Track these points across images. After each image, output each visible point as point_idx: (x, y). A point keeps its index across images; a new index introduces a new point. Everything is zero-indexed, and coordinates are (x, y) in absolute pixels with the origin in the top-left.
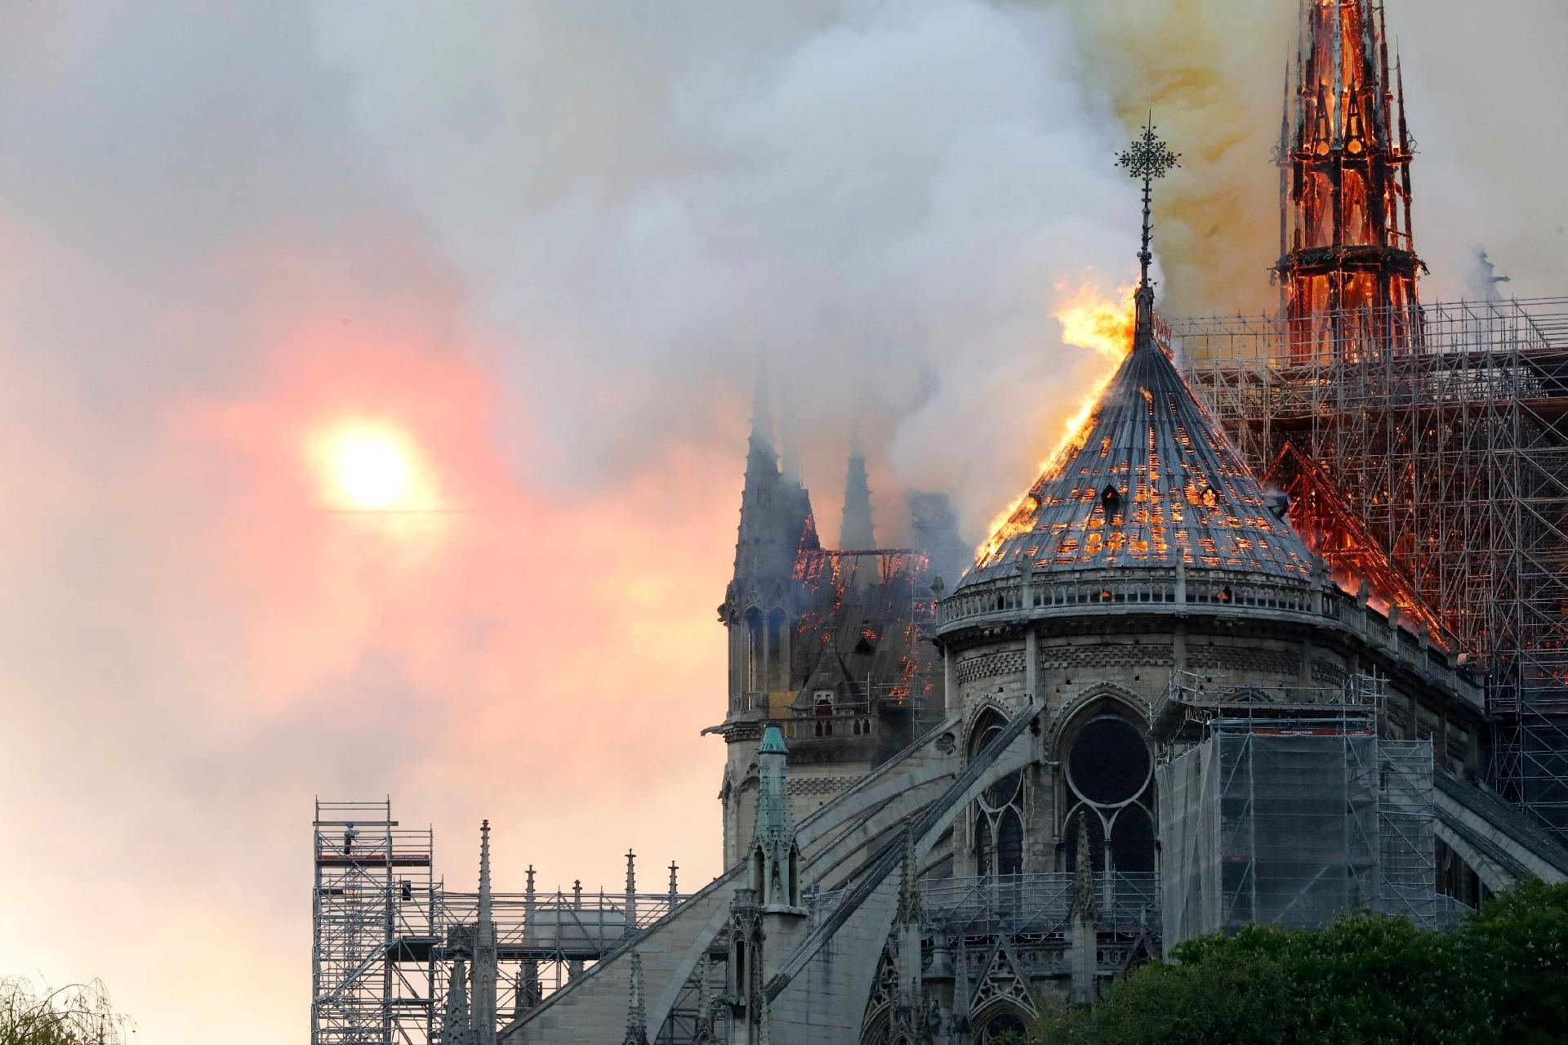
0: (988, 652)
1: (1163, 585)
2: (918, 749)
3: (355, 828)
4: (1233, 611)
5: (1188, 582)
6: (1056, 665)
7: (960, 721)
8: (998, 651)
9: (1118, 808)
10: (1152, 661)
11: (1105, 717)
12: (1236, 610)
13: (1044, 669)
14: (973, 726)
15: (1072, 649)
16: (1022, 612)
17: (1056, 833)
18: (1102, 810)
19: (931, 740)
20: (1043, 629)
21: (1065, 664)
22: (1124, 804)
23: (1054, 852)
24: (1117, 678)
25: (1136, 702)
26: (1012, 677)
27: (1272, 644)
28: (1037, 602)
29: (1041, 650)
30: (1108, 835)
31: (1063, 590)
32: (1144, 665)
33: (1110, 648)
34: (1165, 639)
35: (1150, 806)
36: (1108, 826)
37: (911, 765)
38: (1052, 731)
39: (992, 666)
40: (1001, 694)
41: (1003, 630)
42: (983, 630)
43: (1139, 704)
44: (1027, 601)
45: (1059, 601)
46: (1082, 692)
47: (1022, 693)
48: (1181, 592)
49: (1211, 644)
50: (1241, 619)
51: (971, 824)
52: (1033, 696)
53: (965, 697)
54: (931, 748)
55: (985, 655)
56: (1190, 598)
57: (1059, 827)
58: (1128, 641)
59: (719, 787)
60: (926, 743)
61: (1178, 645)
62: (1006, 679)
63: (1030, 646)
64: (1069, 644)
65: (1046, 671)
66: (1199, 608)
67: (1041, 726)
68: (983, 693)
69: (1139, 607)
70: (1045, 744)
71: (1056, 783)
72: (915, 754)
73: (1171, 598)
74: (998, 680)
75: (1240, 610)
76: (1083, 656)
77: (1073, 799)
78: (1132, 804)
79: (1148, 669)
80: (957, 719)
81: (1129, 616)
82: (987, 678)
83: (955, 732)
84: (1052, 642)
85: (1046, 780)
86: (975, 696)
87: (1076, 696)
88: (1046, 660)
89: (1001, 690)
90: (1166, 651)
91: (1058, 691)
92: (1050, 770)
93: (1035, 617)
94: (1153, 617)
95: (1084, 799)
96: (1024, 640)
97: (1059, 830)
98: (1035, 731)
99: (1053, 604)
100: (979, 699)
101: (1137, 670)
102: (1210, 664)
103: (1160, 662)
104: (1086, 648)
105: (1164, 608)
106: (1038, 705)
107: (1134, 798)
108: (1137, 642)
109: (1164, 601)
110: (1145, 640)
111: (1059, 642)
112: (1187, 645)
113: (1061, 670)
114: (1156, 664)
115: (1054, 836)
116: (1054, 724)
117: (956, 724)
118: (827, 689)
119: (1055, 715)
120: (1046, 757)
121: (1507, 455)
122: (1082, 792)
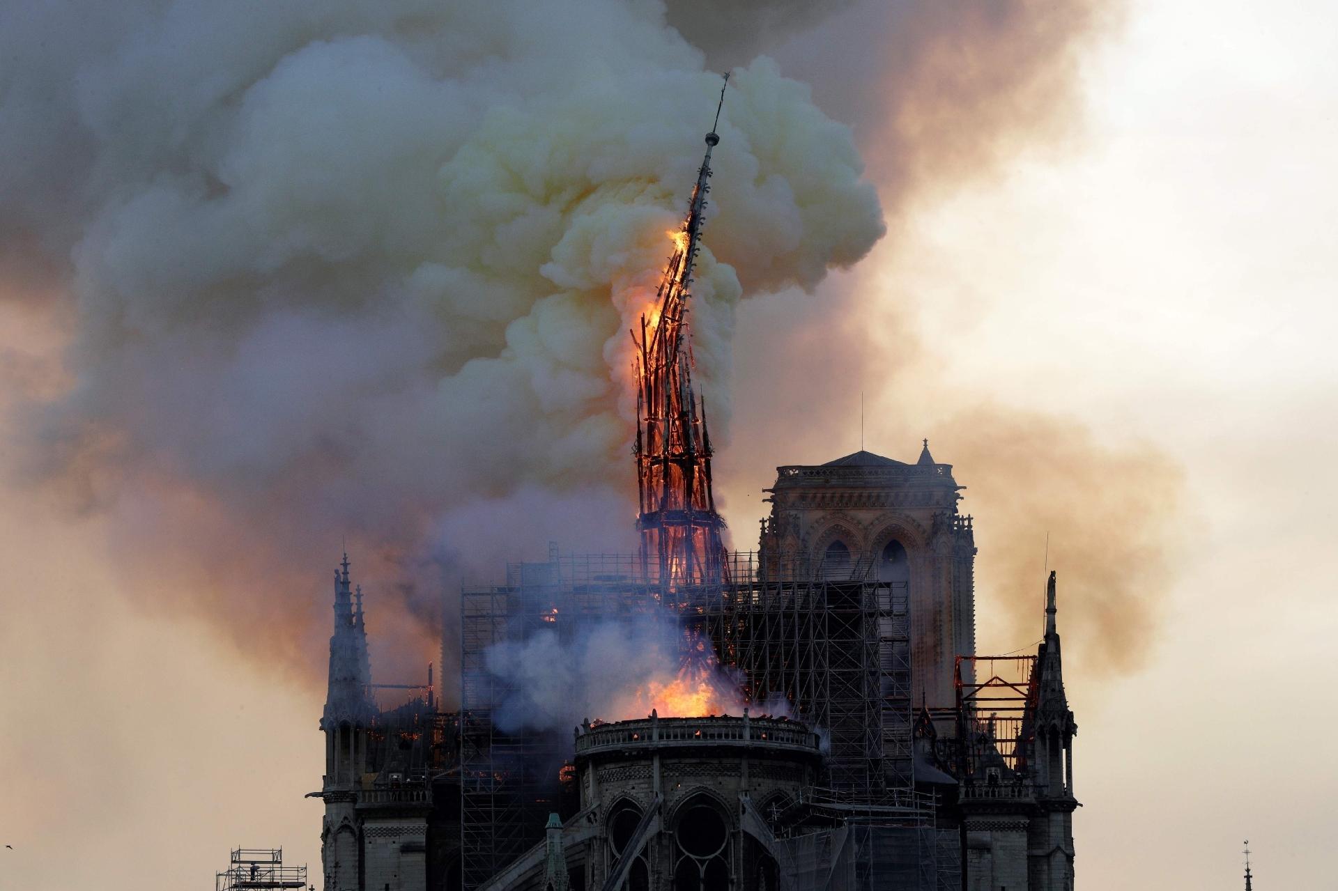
0: (624, 765)
1: (737, 730)
2: (577, 821)
3: (256, 865)
4: (774, 745)
5: (751, 728)
6: (671, 774)
7: (600, 805)
8: (632, 765)
9: (707, 859)
10: (729, 773)
11: (700, 806)
12: (776, 744)
13: (664, 777)
14: (611, 809)
15: (682, 766)
16: (652, 743)
17: (671, 873)
18: (698, 860)
19: (584, 816)
20: (664, 753)
21: (677, 774)
22: (713, 856)
23: (670, 884)
24: (708, 783)
25: (720, 797)
26: (642, 781)
27: (791, 764)
28: (661, 737)
29: (662, 765)
30: (702, 875)
31: (678, 731)
32: (724, 776)
33: (705, 766)
34: (737, 761)
35: (726, 858)
36: (702, 870)
37: (573, 831)
38: (668, 814)
39: (628, 773)
40: (633, 790)
41: (638, 752)
42: (624, 753)
43: (721, 798)
44: (655, 736)
45: (676, 736)
46: (687, 791)
47: (649, 790)
48: (747, 734)
49: (761, 764)
50: (777, 750)
51: (607, 866)
52: (658, 792)
53: (605, 791)
54: (584, 821)
55: (623, 767)
56: (752, 737)
57: (673, 869)
58: (715, 761)
59: (320, 830)
60: (581, 818)
61: (744, 764)
62: (637, 781)
63: (656, 763)
64: (680, 763)
65: (665, 779)
66: (757, 743)
67: (662, 810)
68: (620, 790)
69: (723, 742)
70: (665, 820)
71: (671, 845)
72: (575, 824)
73: (741, 737)
74: (632, 782)
75: (778, 745)
76: (688, 770)
77: (680, 853)
78: (716, 856)
79: (726, 778)
80: (598, 803)
81: (718, 747)
82: (623, 781)
83: (597, 811)
84: (669, 761)
85: (665, 842)
86: (613, 791)
87: (684, 793)
88: (665, 772)
89: (633, 788)
90: (737, 768)
91: (672, 790)
92: (667, 837)
93: (661, 746)
94: (731, 748)
95: (687, 853)
96: (652, 760)
97: (673, 871)
98: (660, 813)
99: (672, 739)
100: (617, 793)
101: (720, 779)
102: (760, 776)
103: (733, 774)
104: (691, 765)
105: (738, 743)
106: (661, 798)
107: (716, 854)
108: (720, 763)
109: (737, 739)
110: (725, 761)
111: (673, 761)
112: (749, 764)
113: (675, 778)
114: (730, 776)
115: (670, 875)
116: (670, 809)
117: (597, 807)
118: (397, 772)
119: (670, 804)
120: (665, 829)
121: (822, 643)
122: (686, 850)
